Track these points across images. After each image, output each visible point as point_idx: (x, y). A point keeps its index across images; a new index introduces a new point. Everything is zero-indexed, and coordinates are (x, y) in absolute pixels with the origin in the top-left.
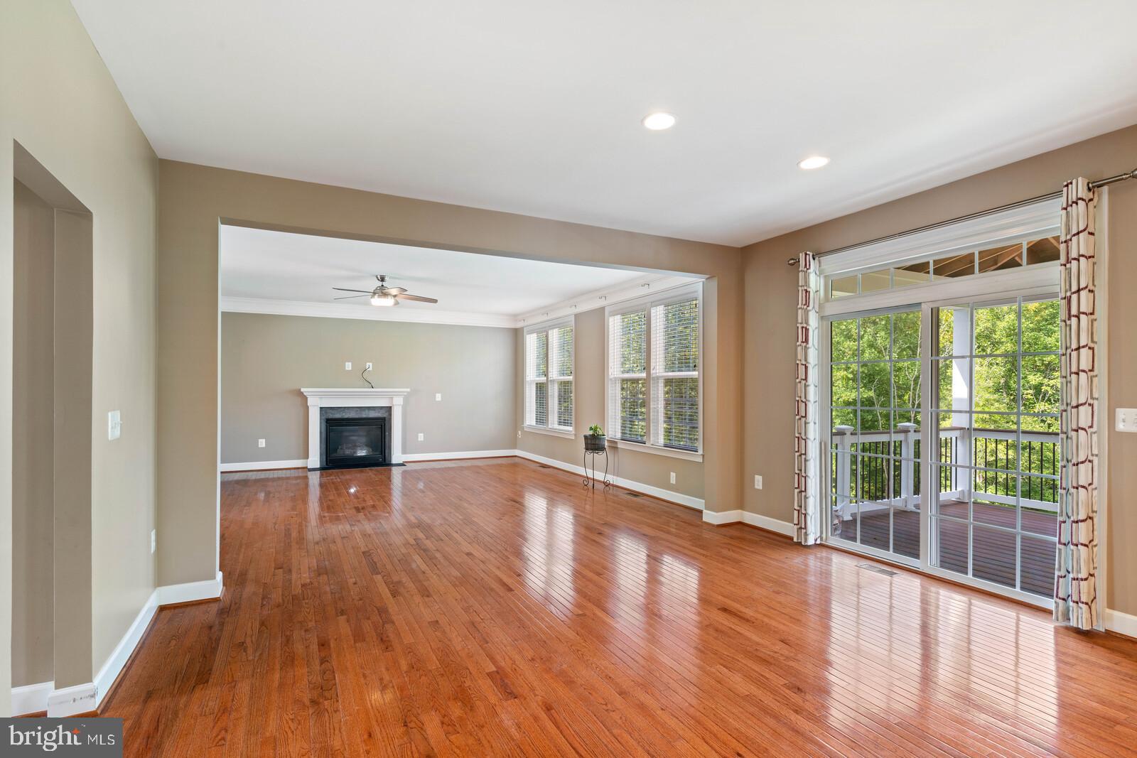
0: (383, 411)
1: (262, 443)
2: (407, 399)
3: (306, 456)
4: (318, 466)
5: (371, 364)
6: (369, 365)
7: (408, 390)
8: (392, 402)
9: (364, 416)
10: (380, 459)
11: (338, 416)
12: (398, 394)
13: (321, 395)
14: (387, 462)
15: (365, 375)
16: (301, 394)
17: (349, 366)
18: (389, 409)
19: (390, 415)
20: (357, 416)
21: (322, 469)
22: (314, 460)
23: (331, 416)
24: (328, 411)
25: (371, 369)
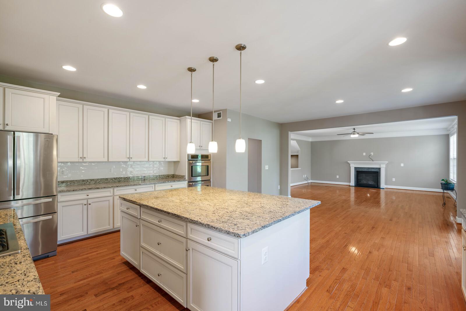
0: (377, 169)
1: (338, 177)
2: (387, 165)
3: (350, 182)
4: (354, 185)
5: (373, 153)
6: (372, 154)
7: (387, 162)
8: (380, 166)
9: (370, 171)
10: (377, 186)
11: (360, 170)
12: (383, 163)
13: (355, 163)
14: (379, 187)
15: (370, 157)
16: (348, 163)
17: (364, 154)
18: (380, 169)
19: (380, 171)
20: (367, 171)
21: (355, 186)
22: (353, 183)
23: (358, 170)
24: (357, 168)
25: (373, 155)
